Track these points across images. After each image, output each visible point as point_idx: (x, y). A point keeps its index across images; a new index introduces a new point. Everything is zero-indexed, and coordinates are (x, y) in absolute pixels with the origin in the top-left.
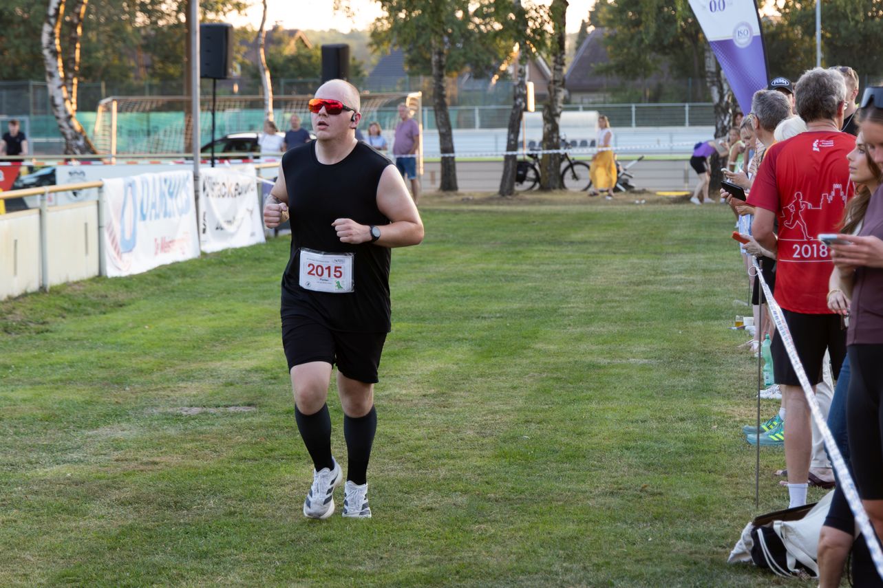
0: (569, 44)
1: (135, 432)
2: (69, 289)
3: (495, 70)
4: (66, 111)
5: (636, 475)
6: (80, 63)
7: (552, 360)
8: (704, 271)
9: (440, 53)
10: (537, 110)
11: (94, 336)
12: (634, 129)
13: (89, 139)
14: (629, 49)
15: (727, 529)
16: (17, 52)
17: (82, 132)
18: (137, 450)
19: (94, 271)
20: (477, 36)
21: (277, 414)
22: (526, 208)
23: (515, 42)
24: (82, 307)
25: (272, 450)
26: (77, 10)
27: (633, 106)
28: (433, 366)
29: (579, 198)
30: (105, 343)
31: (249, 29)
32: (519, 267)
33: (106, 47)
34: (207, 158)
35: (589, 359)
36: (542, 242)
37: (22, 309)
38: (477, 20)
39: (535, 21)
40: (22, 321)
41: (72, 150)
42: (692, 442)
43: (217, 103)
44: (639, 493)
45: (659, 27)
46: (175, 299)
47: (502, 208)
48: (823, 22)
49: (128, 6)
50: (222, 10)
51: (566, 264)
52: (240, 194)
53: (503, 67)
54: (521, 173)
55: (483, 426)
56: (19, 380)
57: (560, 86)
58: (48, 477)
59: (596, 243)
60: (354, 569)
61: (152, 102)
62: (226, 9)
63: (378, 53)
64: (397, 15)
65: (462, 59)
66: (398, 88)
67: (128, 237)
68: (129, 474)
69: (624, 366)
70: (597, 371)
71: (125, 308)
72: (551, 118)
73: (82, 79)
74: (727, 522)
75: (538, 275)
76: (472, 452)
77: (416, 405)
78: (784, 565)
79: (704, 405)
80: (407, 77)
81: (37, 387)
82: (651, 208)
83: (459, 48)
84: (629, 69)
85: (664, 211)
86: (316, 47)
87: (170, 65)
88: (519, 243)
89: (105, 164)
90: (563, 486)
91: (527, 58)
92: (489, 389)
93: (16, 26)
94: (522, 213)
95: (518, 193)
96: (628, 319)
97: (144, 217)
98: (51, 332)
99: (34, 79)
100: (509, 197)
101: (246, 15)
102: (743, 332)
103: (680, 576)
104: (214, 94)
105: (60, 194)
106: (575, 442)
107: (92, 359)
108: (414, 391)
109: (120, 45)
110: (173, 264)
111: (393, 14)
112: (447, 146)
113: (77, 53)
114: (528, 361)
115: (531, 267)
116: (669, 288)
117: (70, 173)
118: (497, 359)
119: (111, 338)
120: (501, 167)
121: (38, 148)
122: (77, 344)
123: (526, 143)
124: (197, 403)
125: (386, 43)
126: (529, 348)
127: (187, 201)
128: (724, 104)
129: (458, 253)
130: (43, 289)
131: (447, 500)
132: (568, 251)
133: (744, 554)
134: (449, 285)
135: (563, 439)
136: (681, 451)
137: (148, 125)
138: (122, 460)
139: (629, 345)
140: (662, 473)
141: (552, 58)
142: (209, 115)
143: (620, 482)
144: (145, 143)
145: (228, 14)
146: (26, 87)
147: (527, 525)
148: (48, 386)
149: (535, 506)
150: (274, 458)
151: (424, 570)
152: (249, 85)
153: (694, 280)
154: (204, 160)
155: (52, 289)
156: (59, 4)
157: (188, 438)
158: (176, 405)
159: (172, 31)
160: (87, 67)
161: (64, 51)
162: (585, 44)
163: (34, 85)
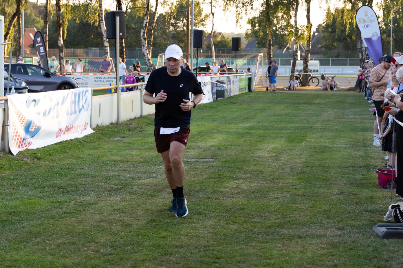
2: (150, 116)
3: (285, 47)
4: (148, 58)
5: (347, 187)
6: (153, 42)
7: (313, 145)
8: (360, 114)
9: (270, 41)
12: (331, 66)
13: (155, 67)
15: (382, 208)
16: (132, 38)
17: (153, 64)
20: (280, 35)
21: (222, 162)
25: (220, 175)
26: (152, 25)
27: (330, 59)
31: (206, 32)
32: (298, 112)
33: (160, 37)
35: (325, 144)
37: (134, 123)
38: (280, 30)
39: (302, 31)
40: (135, 127)
41: (150, 70)
43: (198, 56)
48: (393, 32)
49: (167, 24)
51: (313, 111)
52: (205, 86)
53: (288, 46)
55: (292, 168)
56: (134, 148)
57: (309, 52)
58: (145, 183)
59: (322, 104)
63: (248, 41)
65: (275, 43)
66: (255, 52)
72: (306, 63)
73: (153, 47)
74: (381, 206)
76: (289, 177)
77: (268, 160)
80: (257, 48)
81: (140, 150)
83: (274, 39)
84: (329, 47)
86: (229, 38)
88: (297, 104)
93: (132, 30)
96: (336, 130)
98: (144, 131)
99: (138, 47)
101: (206, 27)
104: (197, 53)
106: (325, 175)
109: (164, 36)
111: (253, 28)
113: (152, 38)
114: (305, 145)
115: (302, 112)
124: (194, 157)
125: (250, 37)
126: (304, 140)
128: (363, 59)
130: (141, 116)
131: (282, 195)
132: (313, 107)
134: (276, 117)
139: (338, 140)
142: (196, 59)
143: (342, 189)
145: (200, 27)
146: (135, 50)
147: (312, 205)
148: (144, 150)
149: (314, 198)
150: (222, 178)
151: (278, 221)
152: (206, 50)
153: (357, 118)
155: (144, 116)
156: (147, 23)
157: (192, 170)
158: (187, 158)
159: (182, 32)
160: (155, 43)
161: (147, 38)
162: (315, 39)
163: (137, 49)
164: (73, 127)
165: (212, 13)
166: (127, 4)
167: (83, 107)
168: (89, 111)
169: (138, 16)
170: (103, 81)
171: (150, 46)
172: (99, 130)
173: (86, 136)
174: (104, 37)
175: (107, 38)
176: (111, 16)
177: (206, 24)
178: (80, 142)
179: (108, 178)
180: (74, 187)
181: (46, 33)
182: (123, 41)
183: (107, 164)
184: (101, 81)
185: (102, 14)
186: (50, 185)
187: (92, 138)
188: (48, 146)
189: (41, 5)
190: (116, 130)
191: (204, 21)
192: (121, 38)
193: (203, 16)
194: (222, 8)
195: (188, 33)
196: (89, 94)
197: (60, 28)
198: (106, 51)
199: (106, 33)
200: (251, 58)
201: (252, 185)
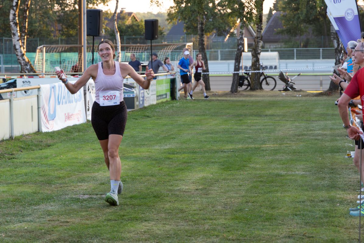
0: (264, 19)
1: (57, 207)
2: (24, 138)
3: (228, 32)
4: (21, 52)
5: (301, 228)
6: (28, 29)
7: (258, 172)
8: (331, 129)
9: (202, 24)
10: (249, 51)
11: (37, 160)
12: (295, 60)
13: (32, 65)
14: (293, 22)
17: (29, 62)
18: (59, 216)
19: (35, 129)
20: (219, 15)
21: (126, 198)
22: (244, 99)
23: (238, 18)
24: (30, 147)
25: (124, 216)
26: (27, 3)
27: (295, 49)
28: (201, 175)
29: (269, 94)
30: (42, 164)
31: (109, 12)
32: (241, 128)
33: (40, 21)
35: (276, 172)
36: (252, 115)
37: (1, 147)
38: (219, 8)
39: (248, 8)
40: (2, 153)
41: (24, 71)
42: (327, 212)
43: (94, 48)
44: (302, 237)
45: (307, 11)
46: (75, 143)
47: (232, 99)
50: (96, 3)
51: (264, 126)
53: (232, 31)
54: (241, 81)
55: (226, 204)
57: (260, 40)
58: (16, 229)
59: (278, 116)
61: (62, 48)
62: (98, 3)
63: (171, 24)
64: (181, 5)
65: (212, 27)
66: (181, 40)
67: (52, 113)
68: (56, 227)
69: (293, 175)
70: (281, 178)
71: (51, 147)
72: (256, 55)
73: (28, 36)
75: (250, 131)
76: (220, 217)
77: (193, 194)
79: (332, 194)
80: (185, 35)
81: (10, 185)
82: (304, 98)
83: (210, 21)
84: (293, 31)
85: (310, 100)
86: (141, 21)
87: (71, 30)
88: (241, 115)
89: (40, 77)
90: (265, 233)
91: (244, 26)
92: (228, 186)
94: (242, 101)
95: (239, 92)
96: (295, 152)
97: (59, 103)
98: (16, 159)
99: (6, 37)
100: (235, 93)
101: (107, 5)
102: (351, 158)
104: (93, 44)
105: (19, 92)
106: (271, 212)
107: (36, 172)
108: (192, 187)
109: (46, 20)
110: (74, 126)
111: (179, 5)
113: (27, 23)
114: (246, 173)
115: (247, 127)
116: (314, 137)
117: (23, 82)
118: (231, 171)
119: (44, 161)
120: (231, 79)
121: (7, 70)
122: (28, 164)
123: (243, 68)
124: (87, 193)
125: (175, 19)
126: (247, 166)
127: (80, 96)
128: (340, 48)
129: (211, 120)
130: (11, 138)
132: (265, 120)
134: (208, 135)
135: (264, 210)
136: (322, 216)
137: (60, 59)
138: (51, 221)
139: (295, 165)
140: (313, 227)
141: (256, 26)
142: (91, 54)
143: (293, 231)
145: (99, 5)
146: (1, 40)
148: (15, 185)
150: (125, 220)
153: (326, 134)
155: (15, 137)
157: (83, 210)
158: (77, 194)
159: (71, 13)
160: (31, 30)
161: (20, 23)
162: (271, 19)
163: (5, 39)
195: (80, 15)
200: (175, 50)
201: (168, 227)
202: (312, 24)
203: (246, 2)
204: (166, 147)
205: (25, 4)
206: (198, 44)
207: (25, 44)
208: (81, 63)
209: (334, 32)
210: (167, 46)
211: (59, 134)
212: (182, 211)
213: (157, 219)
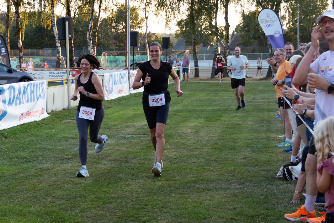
0: (230, 37)
1: (114, 142)
3: (209, 44)
5: (250, 154)
6: (97, 42)
7: (226, 123)
8: (268, 99)
9: (195, 39)
14: (246, 38)
15: (276, 169)
16: (80, 40)
18: (114, 146)
20: (204, 35)
23: (215, 36)
26: (96, 28)
27: (247, 54)
28: (194, 124)
31: (142, 33)
32: (217, 98)
33: (103, 38)
34: (132, 68)
35: (237, 122)
36: (223, 91)
38: (204, 31)
39: (221, 31)
42: (265, 145)
43: (134, 53)
44: (251, 159)
45: (254, 33)
46: (123, 106)
47: (211, 82)
48: (299, 31)
49: (109, 27)
51: (229, 97)
53: (211, 44)
55: (208, 141)
57: (227, 48)
60: (174, 179)
61: (116, 53)
63: (177, 40)
64: (182, 29)
65: (200, 41)
66: (182, 49)
67: (110, 89)
68: (112, 153)
69: (246, 124)
70: (239, 126)
71: (110, 108)
73: (97, 47)
74: (275, 167)
75: (222, 100)
76: (205, 147)
77: (190, 135)
78: (292, 178)
79: (268, 135)
80: (185, 46)
82: (252, 82)
83: (199, 38)
84: (246, 44)
85: (256, 83)
86: (160, 38)
87: (121, 43)
88: (216, 91)
89: (104, 70)
90: (230, 157)
91: (218, 41)
92: (209, 130)
93: (79, 33)
95: (216, 78)
97: (115, 84)
99: (85, 47)
100: (213, 79)
101: (141, 29)
103: (263, 181)
104: (134, 51)
106: (233, 145)
108: (189, 131)
109: (107, 38)
110: (122, 96)
112: (196, 65)
113: (96, 39)
114: (220, 123)
115: (220, 98)
116: (258, 103)
118: (211, 122)
120: (211, 71)
124: (130, 134)
125: (179, 37)
126: (220, 119)
127: (126, 80)
129: (200, 94)
131: (198, 160)
133: (280, 175)
134: (198, 102)
135: (230, 144)
136: (262, 147)
137: (115, 59)
138: (110, 149)
139: (247, 119)
140: (257, 153)
141: (225, 41)
142: (132, 57)
143: (246, 156)
144: (114, 64)
145: (137, 29)
146: (82, 49)
147: (221, 167)
149: (223, 162)
151: (193, 179)
152: (142, 48)
153: (265, 101)
154: (131, 69)
156: (91, 26)
157: (128, 143)
158: (125, 135)
159: (121, 34)
160: (99, 44)
161: (93, 39)
162: (234, 37)
163: (84, 49)
164: (32, 112)
165: (146, 17)
166: (75, 10)
167: (40, 95)
168: (45, 99)
169: (84, 20)
170: (56, 75)
171: (94, 46)
172: (54, 114)
173: (43, 119)
174: (56, 39)
175: (59, 39)
176: (62, 21)
177: (142, 26)
178: (38, 124)
179: (61, 151)
180: (35, 158)
181: (8, 37)
182: (73, 42)
183: (60, 140)
184: (54, 76)
185: (54, 20)
186: (16, 157)
187: (48, 121)
188: (13, 127)
189: (2, 13)
190: (67, 114)
191: (140, 23)
192: (70, 40)
193: (139, 20)
194: (155, 12)
195: (126, 34)
196: (45, 85)
197: (19, 32)
198: (58, 51)
199: (57, 35)
200: (179, 54)
201: (175, 153)
202: (257, 40)
203: (220, 27)
204: (174, 109)
205: (95, 29)
206: (192, 51)
207: (95, 51)
208: (127, 62)
209: (269, 44)
210: (175, 52)
211: (114, 101)
212: (183, 144)
213: (169, 149)
